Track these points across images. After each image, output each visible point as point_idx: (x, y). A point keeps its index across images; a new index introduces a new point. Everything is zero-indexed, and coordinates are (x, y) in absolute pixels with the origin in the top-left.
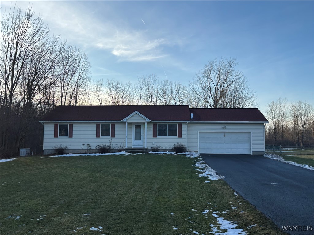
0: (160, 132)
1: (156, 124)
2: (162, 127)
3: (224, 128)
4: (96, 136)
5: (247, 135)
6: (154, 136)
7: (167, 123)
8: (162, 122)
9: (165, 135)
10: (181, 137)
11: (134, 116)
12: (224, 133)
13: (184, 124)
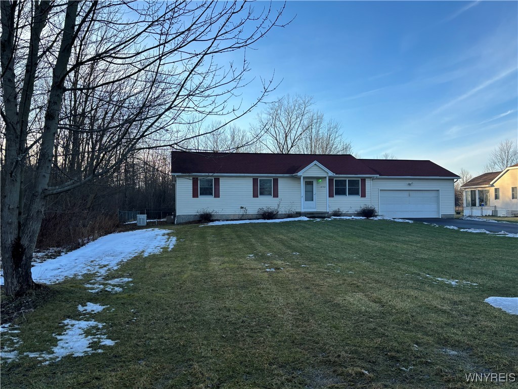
0: (337, 189)
1: (333, 179)
2: (341, 183)
3: (409, 184)
4: (252, 196)
5: (434, 194)
6: (331, 195)
7: (347, 177)
8: (342, 177)
9: (344, 194)
10: (365, 197)
11: (313, 168)
12: (408, 192)
13: (369, 179)
